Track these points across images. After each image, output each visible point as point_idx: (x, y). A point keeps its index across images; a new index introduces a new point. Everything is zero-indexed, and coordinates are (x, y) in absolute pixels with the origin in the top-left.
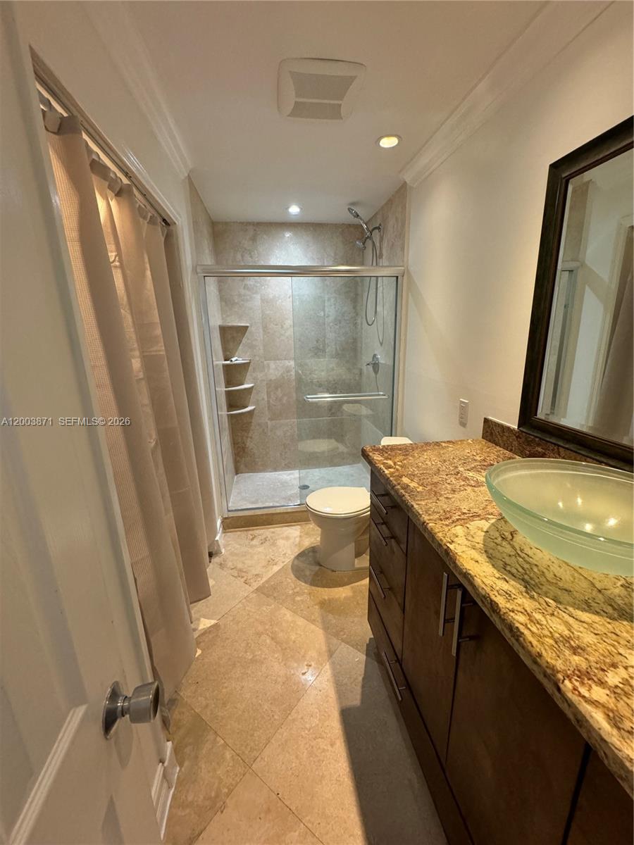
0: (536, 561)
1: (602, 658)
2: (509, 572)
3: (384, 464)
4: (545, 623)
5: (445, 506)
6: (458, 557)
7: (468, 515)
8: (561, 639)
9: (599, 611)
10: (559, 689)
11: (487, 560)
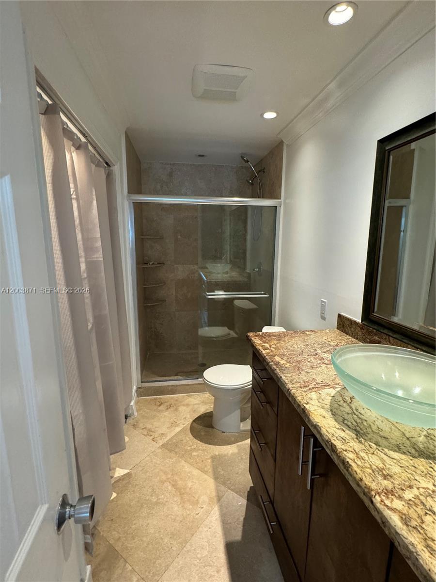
0: (366, 417)
1: (403, 482)
2: (346, 424)
3: (262, 346)
4: (367, 459)
5: (305, 378)
6: (311, 414)
7: (321, 385)
8: (377, 469)
9: (405, 451)
10: (372, 502)
11: (332, 416)
